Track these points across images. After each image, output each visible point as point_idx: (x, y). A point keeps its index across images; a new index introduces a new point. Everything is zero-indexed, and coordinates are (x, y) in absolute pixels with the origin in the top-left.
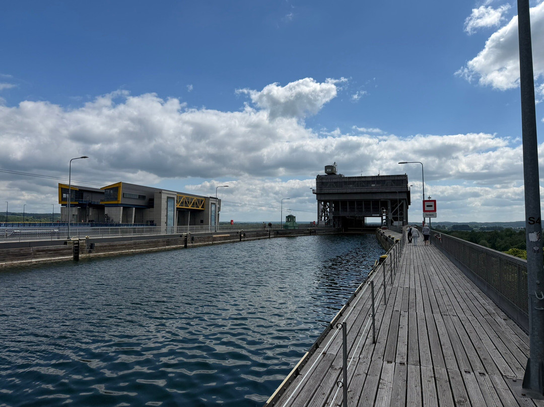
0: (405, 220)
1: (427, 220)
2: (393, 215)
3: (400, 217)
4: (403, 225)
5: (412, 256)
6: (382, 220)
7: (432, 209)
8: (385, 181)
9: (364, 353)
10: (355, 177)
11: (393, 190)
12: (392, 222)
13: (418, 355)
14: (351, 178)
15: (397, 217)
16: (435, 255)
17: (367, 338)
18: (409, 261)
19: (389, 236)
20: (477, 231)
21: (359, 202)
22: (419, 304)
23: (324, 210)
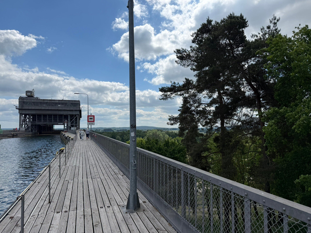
0: (78, 127)
1: (90, 127)
2: (71, 123)
3: (75, 125)
4: (77, 129)
5: (80, 147)
6: (64, 126)
7: (92, 120)
8: (67, 103)
9: (42, 211)
10: (48, 100)
11: (71, 109)
12: (70, 128)
13: (76, 204)
14: (45, 100)
15: (73, 125)
16: (92, 145)
17: (45, 200)
18: (77, 150)
19: (68, 136)
20: (115, 132)
21: (50, 116)
22: (80, 174)
23: (24, 121)
